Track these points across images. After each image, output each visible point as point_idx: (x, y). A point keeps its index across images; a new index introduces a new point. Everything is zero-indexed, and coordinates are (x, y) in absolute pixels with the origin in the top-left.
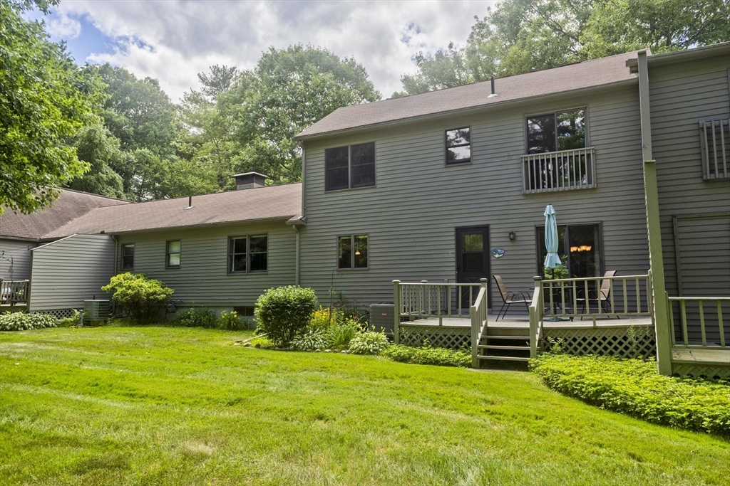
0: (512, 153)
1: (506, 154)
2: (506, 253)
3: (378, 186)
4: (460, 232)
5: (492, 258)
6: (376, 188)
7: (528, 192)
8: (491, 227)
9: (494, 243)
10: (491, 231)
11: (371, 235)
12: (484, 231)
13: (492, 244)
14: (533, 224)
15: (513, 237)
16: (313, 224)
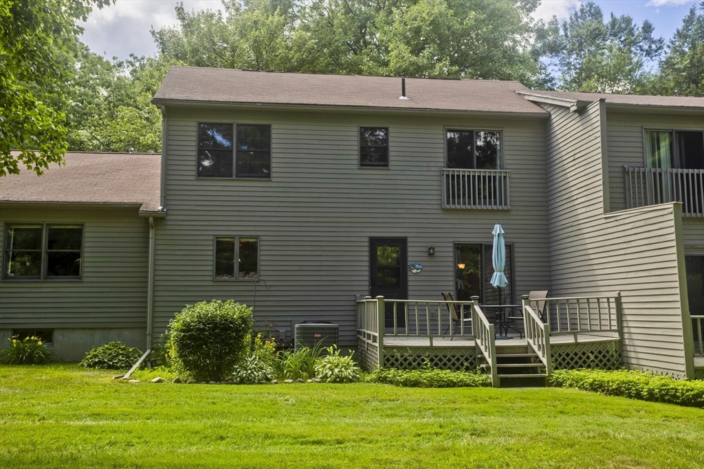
0: (431, 164)
1: (425, 164)
2: (425, 269)
3: (274, 180)
4: (375, 242)
5: (409, 273)
6: (270, 181)
7: (448, 207)
8: (409, 240)
9: (412, 257)
10: (409, 244)
11: (262, 238)
12: (401, 243)
13: (409, 259)
14: (451, 240)
15: (431, 253)
16: (174, 217)
